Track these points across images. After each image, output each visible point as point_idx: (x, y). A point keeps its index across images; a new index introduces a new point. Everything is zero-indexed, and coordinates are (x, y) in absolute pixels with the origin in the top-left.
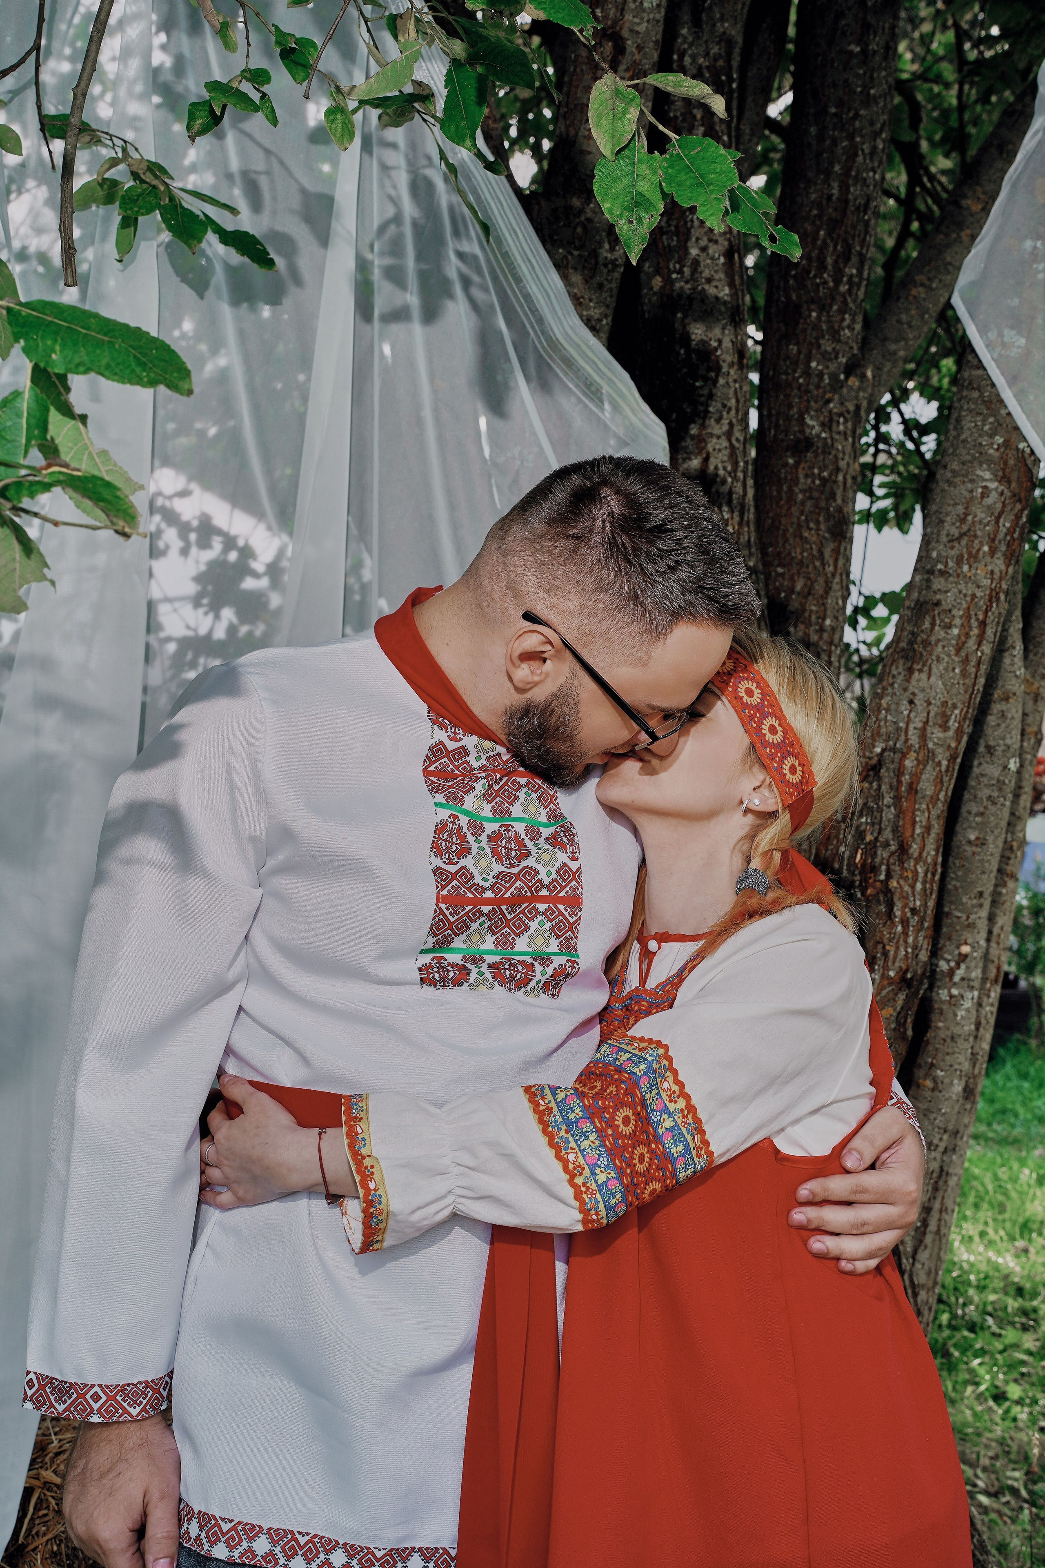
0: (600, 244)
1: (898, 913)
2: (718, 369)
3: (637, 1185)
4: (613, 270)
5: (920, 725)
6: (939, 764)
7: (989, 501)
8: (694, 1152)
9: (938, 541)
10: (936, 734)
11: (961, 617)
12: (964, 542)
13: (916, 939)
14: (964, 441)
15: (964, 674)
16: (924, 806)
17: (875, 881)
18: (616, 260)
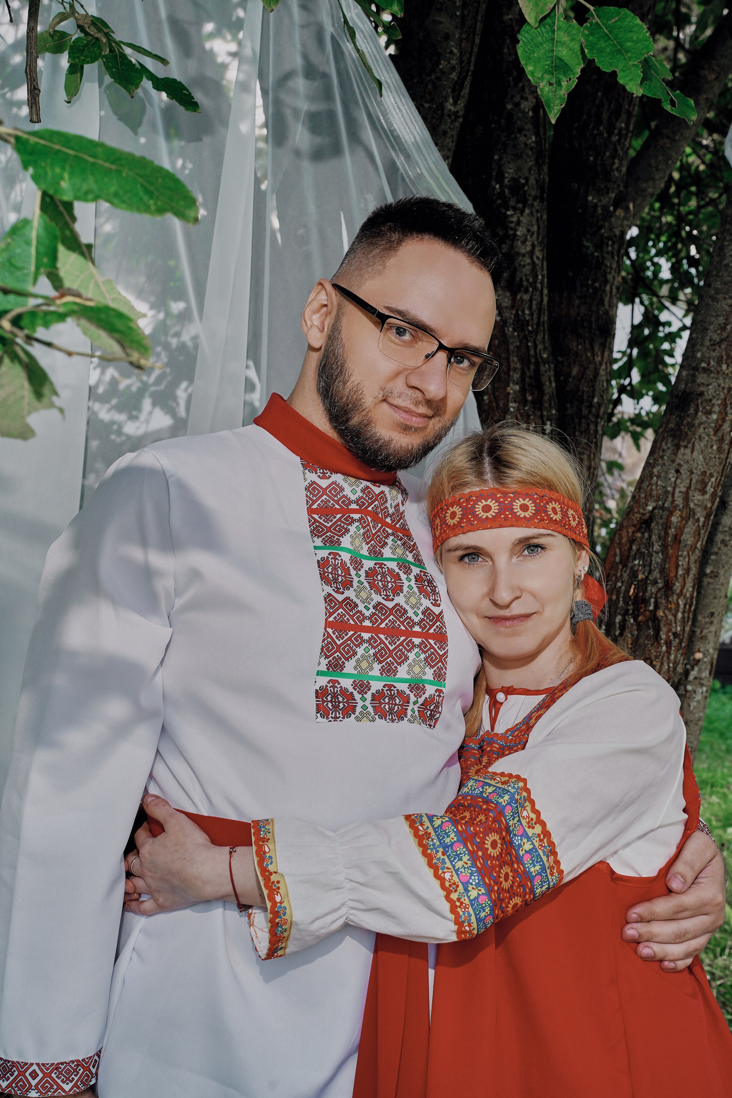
0: (446, 99)
1: (664, 636)
3: (502, 900)
4: (455, 120)
5: (684, 489)
6: (698, 520)
8: (548, 871)
9: (702, 345)
10: (697, 497)
11: (719, 405)
12: (723, 346)
13: (676, 657)
14: (727, 266)
15: (720, 450)
16: (685, 553)
17: (645, 611)
18: (458, 112)
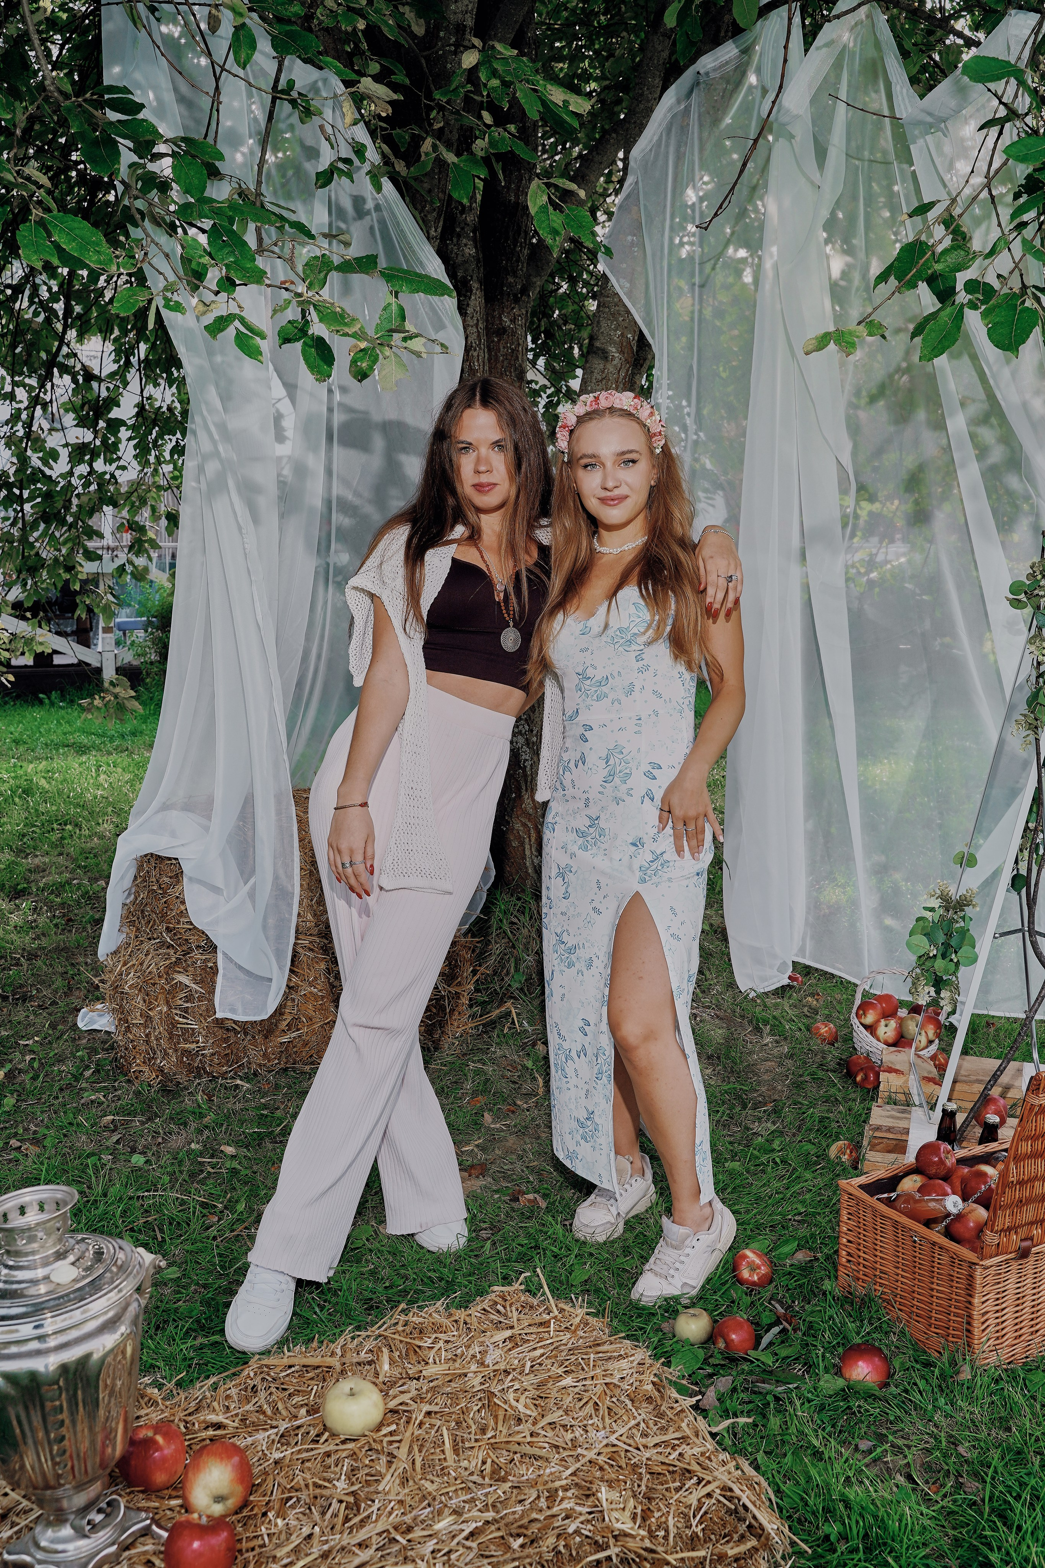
2: (471, 291)
7: (615, 362)
